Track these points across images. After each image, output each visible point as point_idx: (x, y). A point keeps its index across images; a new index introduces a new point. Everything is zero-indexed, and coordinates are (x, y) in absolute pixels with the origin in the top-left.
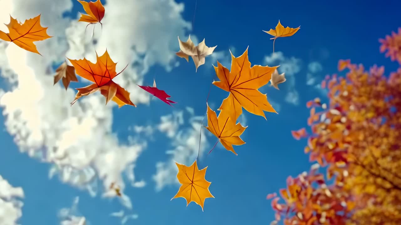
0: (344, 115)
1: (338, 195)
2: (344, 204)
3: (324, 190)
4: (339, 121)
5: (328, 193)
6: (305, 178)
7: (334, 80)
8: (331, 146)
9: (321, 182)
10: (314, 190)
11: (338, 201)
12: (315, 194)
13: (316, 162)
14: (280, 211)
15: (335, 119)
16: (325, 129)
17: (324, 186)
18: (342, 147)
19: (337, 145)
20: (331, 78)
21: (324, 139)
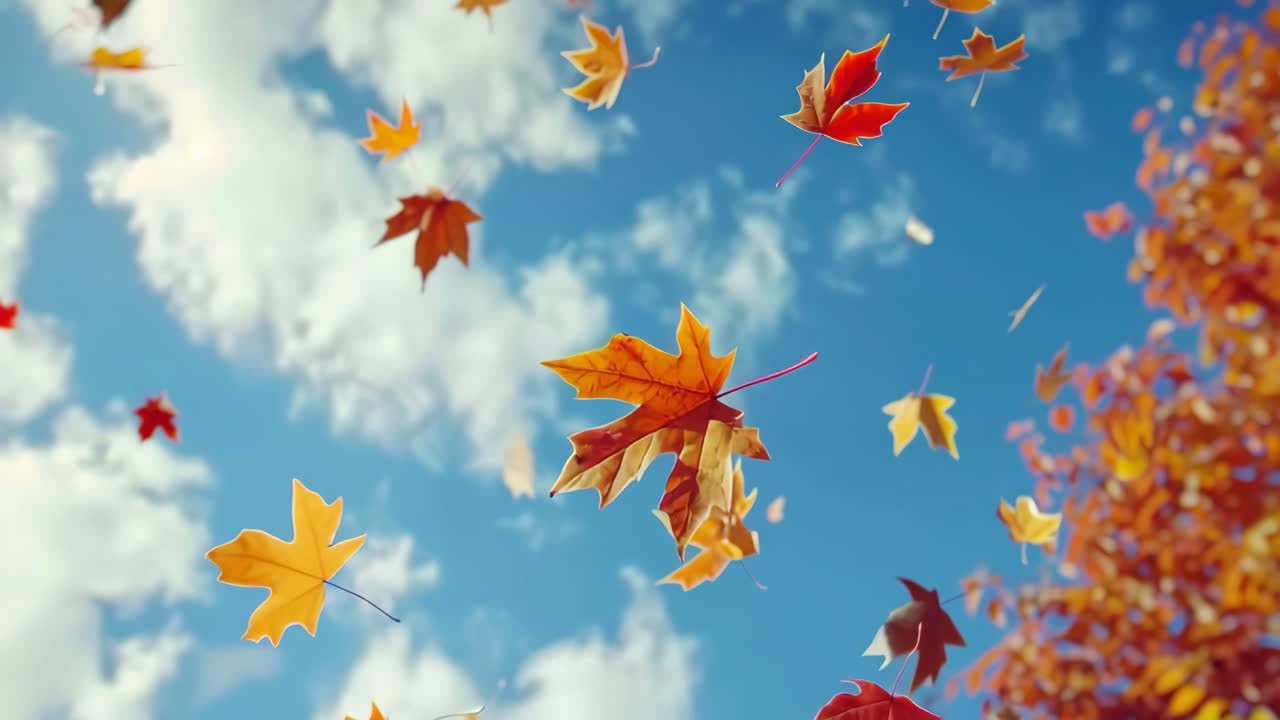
0: (1252, 150)
1: (1238, 418)
2: (1254, 445)
3: (1189, 402)
4: (1238, 173)
5: (1204, 412)
6: (1129, 368)
7: (1222, 34)
8: (1213, 256)
9: (1180, 378)
10: (1158, 403)
11: (1238, 436)
12: (1163, 413)
13: (1163, 314)
14: (1049, 477)
15: (1226, 165)
16: (1194, 201)
17: (1188, 390)
18: (1251, 255)
19: (1233, 252)
20: (1209, 31)
21: (1189, 234)
